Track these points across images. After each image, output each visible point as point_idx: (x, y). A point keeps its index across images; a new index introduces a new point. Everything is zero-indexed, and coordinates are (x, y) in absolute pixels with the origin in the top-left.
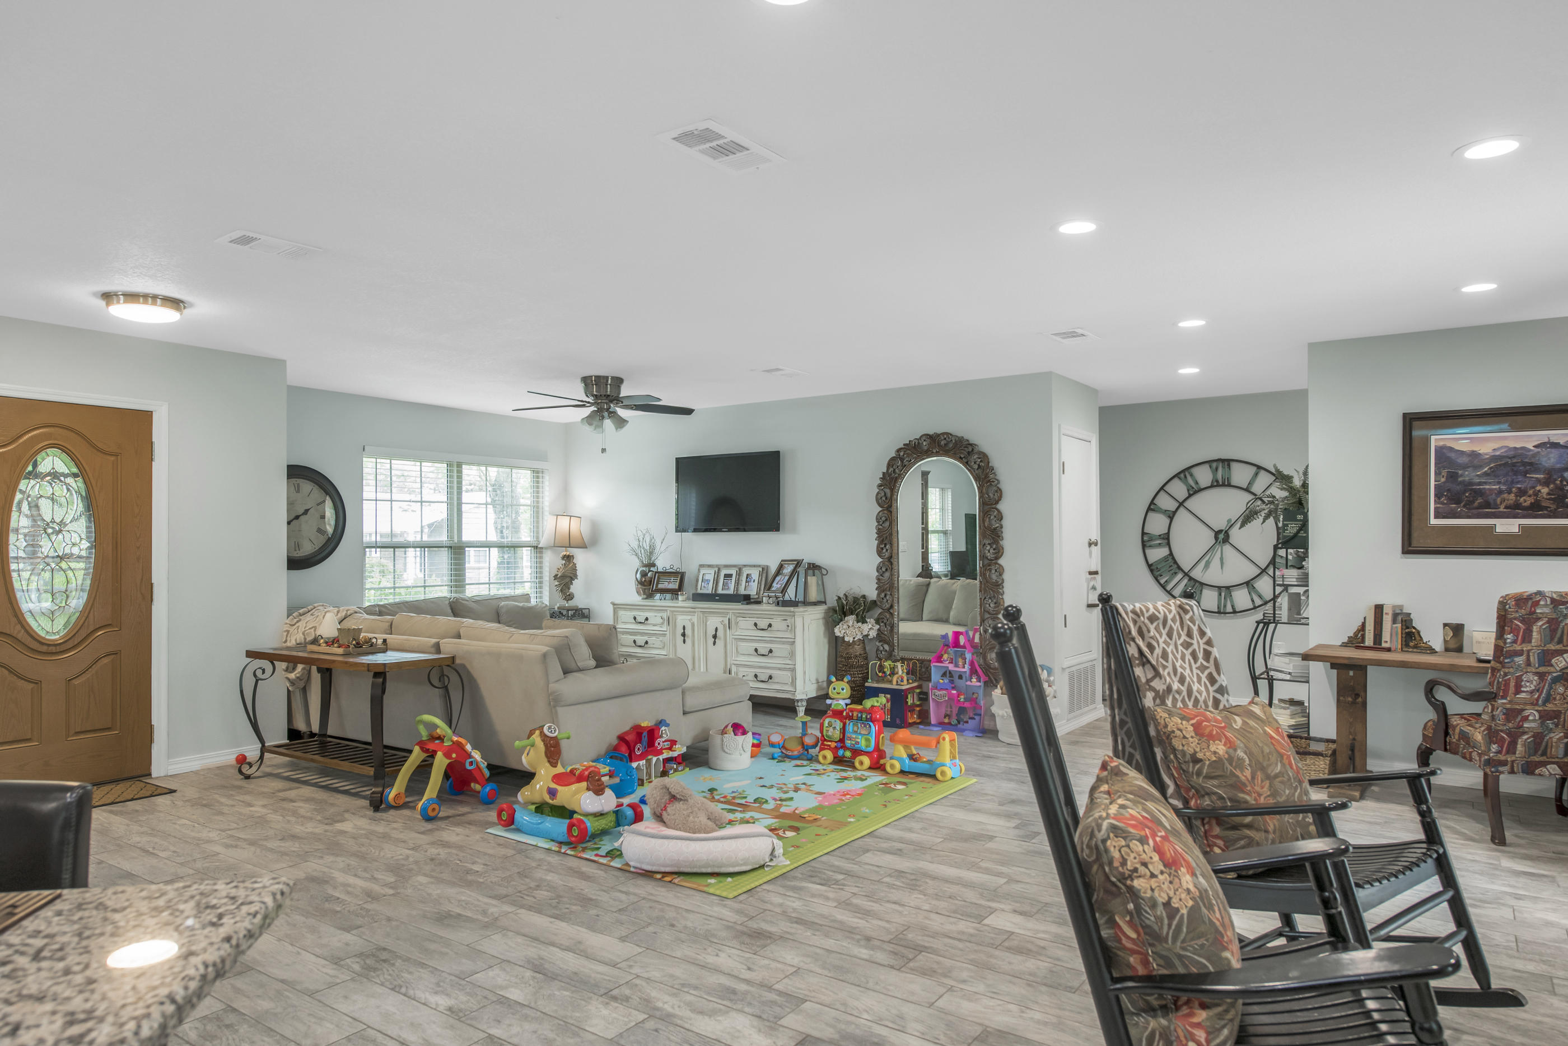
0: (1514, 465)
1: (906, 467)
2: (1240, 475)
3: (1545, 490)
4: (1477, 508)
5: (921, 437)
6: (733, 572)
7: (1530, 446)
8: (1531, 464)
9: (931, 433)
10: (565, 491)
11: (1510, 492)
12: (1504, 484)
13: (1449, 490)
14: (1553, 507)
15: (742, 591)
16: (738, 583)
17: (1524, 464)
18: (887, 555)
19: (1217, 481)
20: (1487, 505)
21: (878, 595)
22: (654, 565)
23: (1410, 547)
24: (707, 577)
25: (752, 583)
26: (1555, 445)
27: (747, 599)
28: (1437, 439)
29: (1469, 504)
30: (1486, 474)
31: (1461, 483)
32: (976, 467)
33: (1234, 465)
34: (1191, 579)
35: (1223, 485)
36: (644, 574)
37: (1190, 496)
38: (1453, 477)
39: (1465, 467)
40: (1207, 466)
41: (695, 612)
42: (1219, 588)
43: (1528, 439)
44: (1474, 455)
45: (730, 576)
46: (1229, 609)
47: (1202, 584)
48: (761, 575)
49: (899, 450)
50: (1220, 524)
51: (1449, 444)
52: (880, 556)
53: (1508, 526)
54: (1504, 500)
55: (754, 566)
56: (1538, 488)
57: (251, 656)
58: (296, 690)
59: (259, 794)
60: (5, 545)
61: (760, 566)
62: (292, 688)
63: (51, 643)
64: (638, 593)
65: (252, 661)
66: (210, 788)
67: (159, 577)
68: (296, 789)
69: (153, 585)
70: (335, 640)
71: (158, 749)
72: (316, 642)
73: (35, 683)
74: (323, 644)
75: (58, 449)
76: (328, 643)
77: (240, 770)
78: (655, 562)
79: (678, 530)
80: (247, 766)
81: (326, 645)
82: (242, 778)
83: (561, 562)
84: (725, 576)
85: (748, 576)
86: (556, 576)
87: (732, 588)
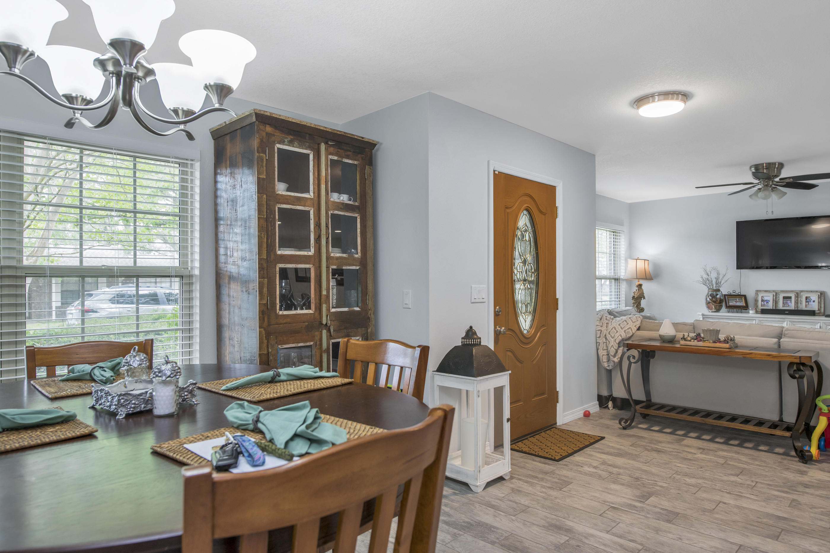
10: (631, 245)
15: (803, 306)
16: (797, 303)
22: (719, 290)
24: (765, 298)
25: (812, 303)
27: (812, 313)
36: (713, 296)
41: (785, 321)
45: (790, 298)
48: (819, 297)
55: (812, 292)
57: (630, 347)
58: (607, 369)
59: (669, 443)
60: (512, 272)
61: (817, 291)
62: (608, 368)
63: (527, 336)
64: (709, 308)
65: (628, 350)
66: (619, 436)
67: (559, 294)
68: (684, 440)
69: (557, 299)
70: (698, 337)
71: (560, 407)
72: (684, 339)
73: (522, 363)
74: (692, 340)
75: (527, 210)
76: (695, 339)
77: (620, 423)
78: (721, 289)
79: (738, 268)
80: (624, 421)
81: (696, 341)
82: (620, 428)
83: (635, 289)
84: (784, 298)
85: (807, 298)
86: (633, 297)
87: (792, 306)
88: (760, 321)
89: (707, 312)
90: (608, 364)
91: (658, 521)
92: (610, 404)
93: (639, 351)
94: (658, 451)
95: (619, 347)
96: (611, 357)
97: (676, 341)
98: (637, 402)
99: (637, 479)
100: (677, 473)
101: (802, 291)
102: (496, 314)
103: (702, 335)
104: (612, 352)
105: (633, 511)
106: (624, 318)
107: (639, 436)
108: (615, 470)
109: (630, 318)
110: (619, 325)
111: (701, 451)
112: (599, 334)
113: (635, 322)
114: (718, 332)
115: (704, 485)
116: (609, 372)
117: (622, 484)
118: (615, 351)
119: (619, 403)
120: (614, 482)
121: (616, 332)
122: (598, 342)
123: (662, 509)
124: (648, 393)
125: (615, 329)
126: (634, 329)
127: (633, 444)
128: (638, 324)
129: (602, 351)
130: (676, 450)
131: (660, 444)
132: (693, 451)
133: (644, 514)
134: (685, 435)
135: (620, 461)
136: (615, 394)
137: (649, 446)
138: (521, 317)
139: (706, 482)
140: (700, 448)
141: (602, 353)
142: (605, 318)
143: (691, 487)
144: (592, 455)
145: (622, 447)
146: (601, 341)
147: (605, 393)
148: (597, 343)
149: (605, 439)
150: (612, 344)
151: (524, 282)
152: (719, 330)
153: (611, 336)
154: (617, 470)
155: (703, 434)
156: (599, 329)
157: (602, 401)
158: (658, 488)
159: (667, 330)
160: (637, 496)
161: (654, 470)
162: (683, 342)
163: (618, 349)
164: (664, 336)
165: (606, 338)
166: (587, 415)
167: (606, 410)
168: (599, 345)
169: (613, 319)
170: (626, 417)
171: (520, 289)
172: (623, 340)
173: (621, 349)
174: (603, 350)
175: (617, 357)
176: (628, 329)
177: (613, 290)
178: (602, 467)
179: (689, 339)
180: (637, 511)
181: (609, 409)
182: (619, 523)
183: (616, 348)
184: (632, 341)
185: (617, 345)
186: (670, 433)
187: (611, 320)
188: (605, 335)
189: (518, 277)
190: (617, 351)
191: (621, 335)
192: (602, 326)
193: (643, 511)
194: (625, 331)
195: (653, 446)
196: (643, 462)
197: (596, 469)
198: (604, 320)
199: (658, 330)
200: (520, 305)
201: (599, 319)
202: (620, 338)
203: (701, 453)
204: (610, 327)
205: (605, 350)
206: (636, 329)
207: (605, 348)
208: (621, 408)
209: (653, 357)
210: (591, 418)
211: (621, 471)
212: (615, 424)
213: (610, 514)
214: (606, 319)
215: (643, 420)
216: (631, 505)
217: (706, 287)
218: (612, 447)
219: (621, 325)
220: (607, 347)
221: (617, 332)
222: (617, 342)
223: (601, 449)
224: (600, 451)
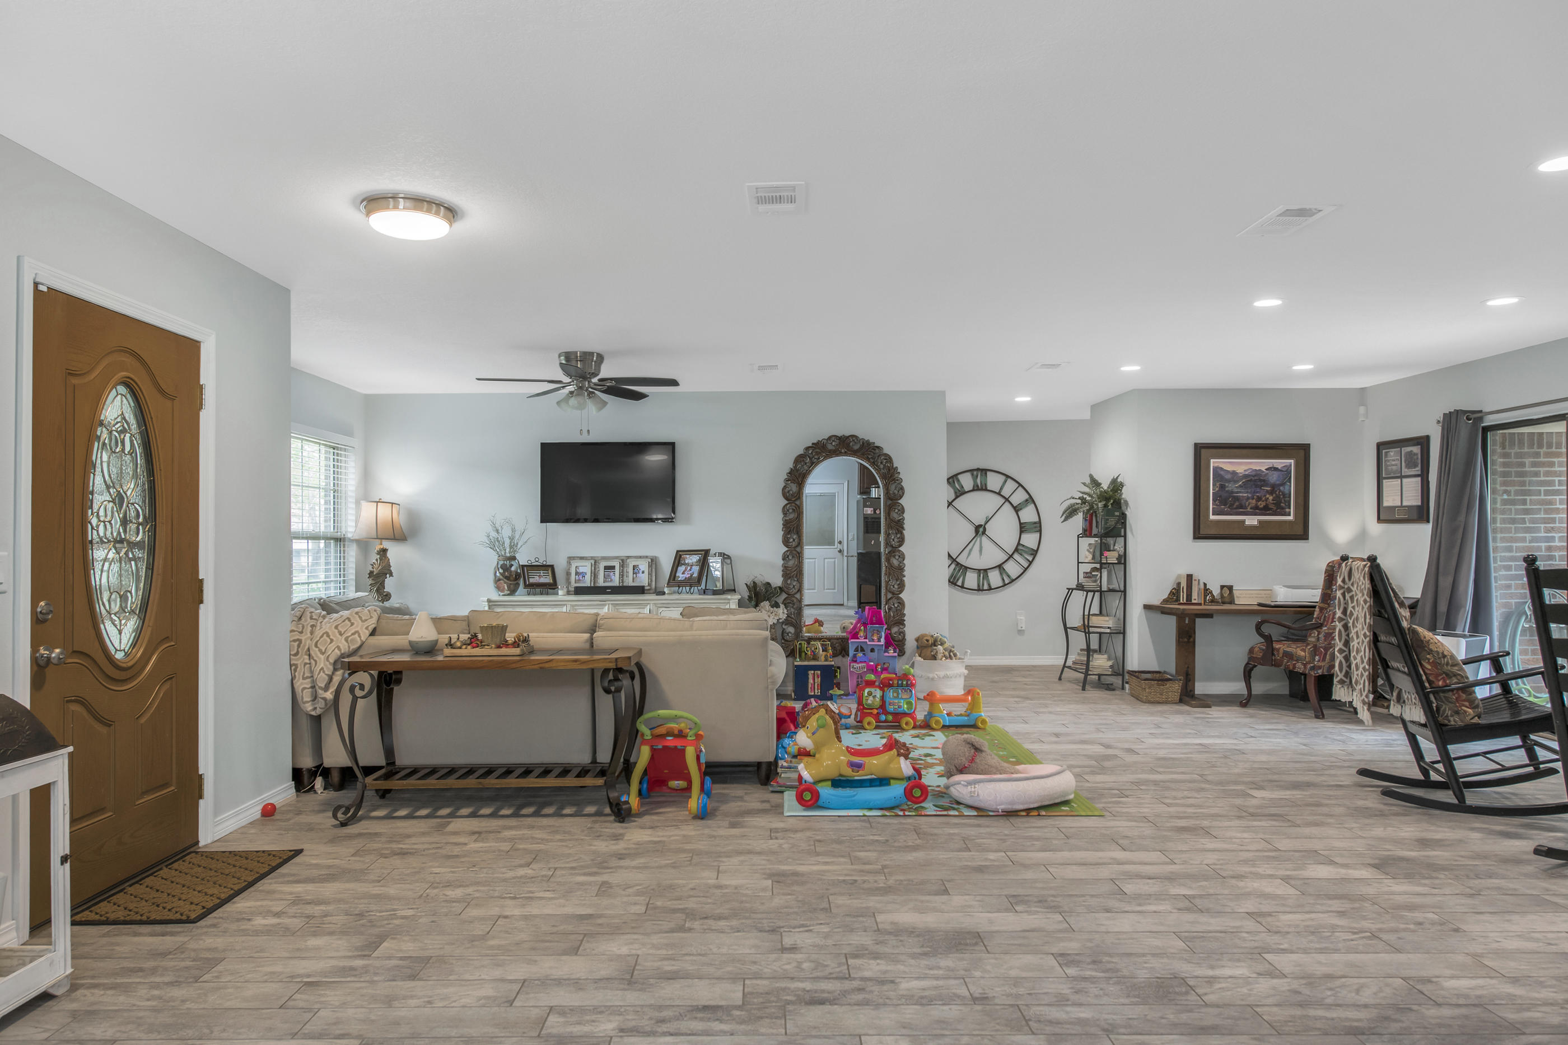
0: (1255, 481)
1: (814, 464)
2: (994, 481)
3: (1271, 498)
4: (1236, 508)
5: (830, 438)
6: (616, 564)
7: (1263, 469)
8: (1264, 481)
9: (840, 434)
11: (1253, 499)
12: (1250, 493)
13: (1220, 497)
14: (1275, 508)
15: (629, 582)
16: (622, 575)
17: (1261, 480)
18: (794, 544)
19: (978, 486)
20: (1241, 506)
21: (785, 581)
22: (514, 558)
23: (1199, 535)
24: (581, 570)
25: (640, 575)
26: (1276, 469)
28: (1214, 463)
29: (1231, 505)
30: (1240, 486)
31: (1227, 491)
32: (882, 466)
33: (989, 473)
34: (958, 564)
35: (982, 489)
36: (505, 568)
37: (957, 497)
38: (1222, 487)
39: (1229, 481)
40: (969, 474)
42: (979, 570)
43: (1261, 464)
44: (1234, 473)
45: (613, 568)
46: (986, 587)
47: (966, 568)
48: (650, 566)
49: (807, 449)
50: (979, 520)
51: (1221, 466)
52: (787, 546)
53: (1252, 521)
54: (1249, 504)
55: (640, 557)
56: (1268, 496)
57: (353, 668)
58: (311, 716)
59: (423, 834)
60: (84, 522)
61: (647, 557)
62: (313, 713)
63: (124, 665)
64: (498, 588)
65: (350, 675)
66: (333, 841)
67: (206, 570)
68: (449, 823)
69: (201, 581)
70: (473, 641)
71: (205, 807)
72: (450, 645)
73: (110, 726)
74: (464, 647)
75: (127, 385)
76: (469, 645)
77: (335, 816)
78: (517, 556)
79: (544, 519)
80: (344, 809)
81: (469, 647)
82: (335, 826)
83: (374, 558)
84: (606, 568)
85: (634, 567)
86: (371, 573)
87: (615, 581)
88: (572, 606)
89: (495, 596)
90: (313, 704)
91: (394, 983)
92: (319, 783)
93: (371, 675)
94: (403, 854)
95: (335, 670)
96: (320, 692)
97: (438, 650)
98: (368, 771)
99: (361, 915)
100: (433, 885)
101: (628, 557)
102: (38, 620)
103: (480, 636)
104: (322, 680)
105: (349, 979)
106: (345, 613)
107: (370, 834)
108: (317, 910)
109: (357, 613)
110: (336, 627)
111: (476, 836)
112: (296, 648)
113: (366, 620)
114: (503, 629)
115: (477, 895)
116: (317, 720)
117: (331, 933)
118: (327, 678)
119: (335, 777)
120: (315, 934)
121: (329, 640)
122: (294, 665)
123: (401, 959)
124: (389, 752)
125: (328, 636)
126: (365, 634)
127: (358, 850)
128: (372, 623)
129: (301, 680)
130: (434, 846)
131: (407, 841)
132: (462, 840)
133: (368, 978)
134: (452, 815)
135: (329, 890)
136: (328, 762)
137: (387, 849)
138: (108, 624)
139: (480, 888)
140: (474, 833)
141: (301, 684)
142: (309, 615)
143: (454, 904)
144: (273, 892)
145: (337, 862)
146: (299, 662)
147: (307, 762)
148: (291, 666)
149: (303, 853)
150: (322, 665)
151: (117, 545)
152: (507, 626)
153: (320, 651)
154: (323, 907)
155: (481, 808)
156: (296, 638)
157: (300, 778)
158: (397, 922)
159: (422, 632)
160: (357, 949)
161: (392, 891)
162: (448, 651)
163: (333, 673)
164: (417, 643)
165: (309, 655)
166: (269, 812)
167: (310, 796)
168: (295, 670)
169: (324, 617)
170: (347, 803)
171: (105, 560)
172: (343, 656)
173: (340, 673)
174: (304, 678)
175: (330, 691)
176: (353, 634)
177: (332, 560)
178: (293, 910)
179: (459, 644)
180: (355, 976)
181: (315, 792)
182: (319, 1009)
183: (330, 673)
184: (361, 656)
185: (331, 668)
186: (427, 817)
187: (321, 619)
188: (309, 650)
189: (102, 534)
190: (331, 679)
191: (338, 647)
192: (301, 632)
193: (366, 972)
194: (346, 640)
195: (394, 846)
196: (374, 881)
197: (279, 917)
198: (306, 621)
199: (408, 634)
200: (106, 596)
201: (296, 619)
202: (337, 652)
203: (475, 841)
204: (318, 633)
205: (307, 678)
206: (367, 633)
207: (307, 674)
208: (341, 787)
209: (399, 682)
210: (277, 816)
211: (330, 908)
212: (327, 820)
213: (302, 999)
214: (311, 618)
215: (381, 802)
216: (344, 968)
217: (495, 553)
218: (317, 865)
219: (339, 628)
220: (312, 672)
221: (332, 641)
222: (332, 660)
223: (294, 875)
224: (291, 879)
